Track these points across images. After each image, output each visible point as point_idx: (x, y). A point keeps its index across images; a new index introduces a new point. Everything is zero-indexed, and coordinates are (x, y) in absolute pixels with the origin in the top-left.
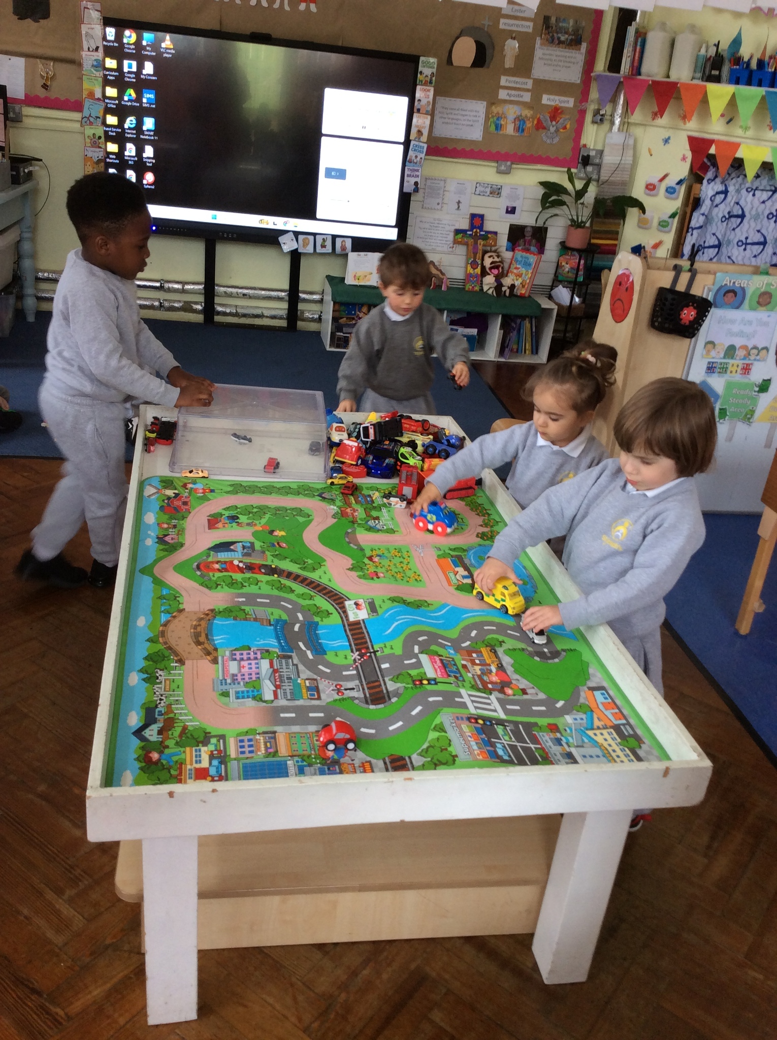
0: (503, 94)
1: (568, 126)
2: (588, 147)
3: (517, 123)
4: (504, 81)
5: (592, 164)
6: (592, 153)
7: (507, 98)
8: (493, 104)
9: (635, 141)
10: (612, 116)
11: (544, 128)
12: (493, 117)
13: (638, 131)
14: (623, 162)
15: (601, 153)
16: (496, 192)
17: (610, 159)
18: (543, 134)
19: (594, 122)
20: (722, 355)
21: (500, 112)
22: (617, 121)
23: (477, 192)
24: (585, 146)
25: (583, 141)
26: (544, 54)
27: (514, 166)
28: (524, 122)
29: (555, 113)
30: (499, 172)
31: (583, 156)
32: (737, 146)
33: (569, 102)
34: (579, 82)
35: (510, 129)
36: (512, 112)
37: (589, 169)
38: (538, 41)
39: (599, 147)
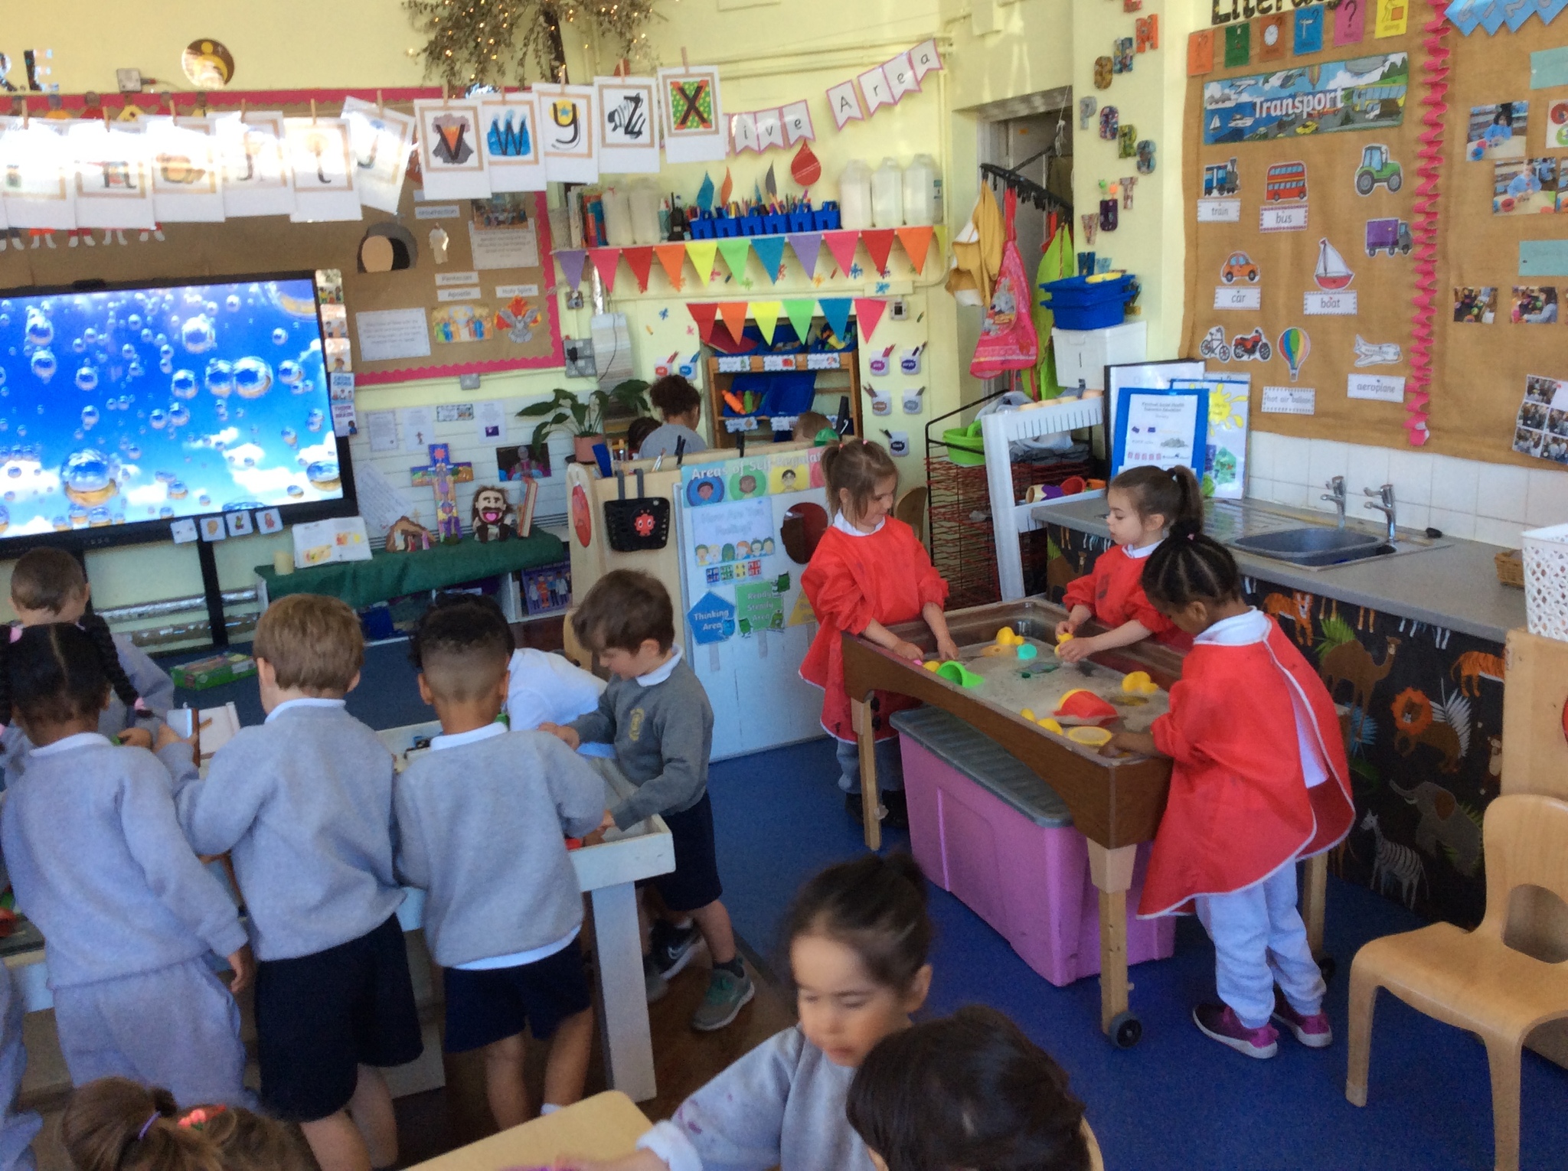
0: (443, 296)
1: (539, 318)
2: (572, 337)
3: (472, 325)
4: (439, 279)
5: (581, 358)
6: (579, 345)
7: (450, 299)
8: (434, 309)
9: (628, 320)
10: (591, 296)
11: (508, 326)
12: (438, 324)
13: (628, 308)
14: (618, 348)
15: (589, 342)
16: (466, 412)
17: (602, 348)
18: (510, 334)
19: (570, 308)
20: (720, 558)
21: (446, 317)
22: (599, 302)
23: (441, 418)
24: (567, 337)
25: (563, 333)
26: (482, 240)
27: (482, 378)
28: (481, 324)
29: (518, 305)
30: (465, 388)
31: (568, 351)
32: (743, 306)
33: (533, 290)
34: (537, 264)
35: (464, 335)
36: (461, 314)
37: (581, 363)
38: (471, 225)
39: (586, 336)
